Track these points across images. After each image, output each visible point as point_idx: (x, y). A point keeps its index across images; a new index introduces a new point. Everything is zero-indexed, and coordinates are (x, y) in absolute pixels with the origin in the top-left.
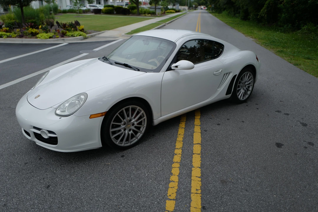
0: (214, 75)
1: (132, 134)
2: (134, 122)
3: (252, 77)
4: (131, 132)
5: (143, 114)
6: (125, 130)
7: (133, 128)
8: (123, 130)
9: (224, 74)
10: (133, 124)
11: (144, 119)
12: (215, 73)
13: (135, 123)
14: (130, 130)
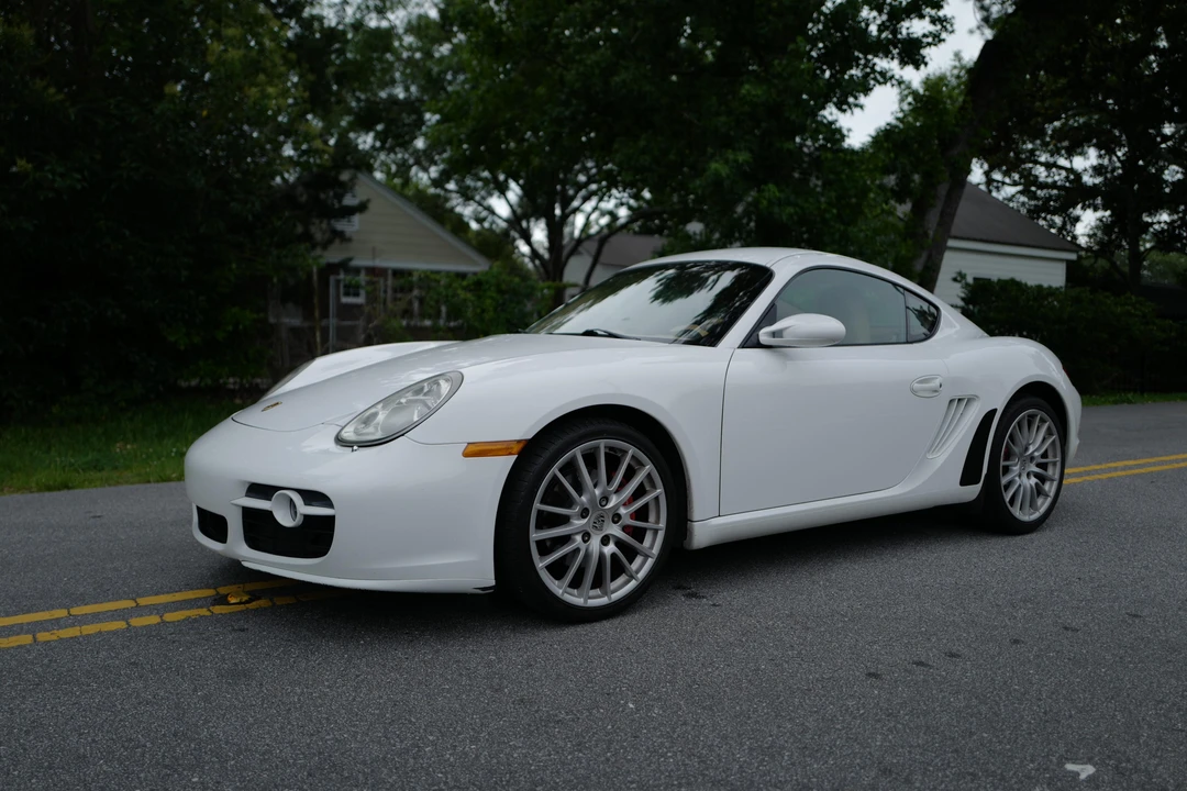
0: (914, 392)
1: (614, 555)
2: (617, 507)
3: (1054, 442)
4: (610, 549)
5: (649, 476)
6: (586, 536)
7: (615, 530)
8: (579, 538)
9: (951, 401)
10: (616, 518)
11: (657, 498)
12: (916, 386)
13: (623, 511)
14: (605, 541)
